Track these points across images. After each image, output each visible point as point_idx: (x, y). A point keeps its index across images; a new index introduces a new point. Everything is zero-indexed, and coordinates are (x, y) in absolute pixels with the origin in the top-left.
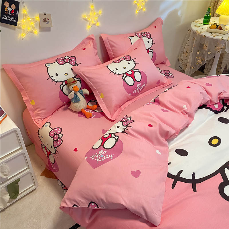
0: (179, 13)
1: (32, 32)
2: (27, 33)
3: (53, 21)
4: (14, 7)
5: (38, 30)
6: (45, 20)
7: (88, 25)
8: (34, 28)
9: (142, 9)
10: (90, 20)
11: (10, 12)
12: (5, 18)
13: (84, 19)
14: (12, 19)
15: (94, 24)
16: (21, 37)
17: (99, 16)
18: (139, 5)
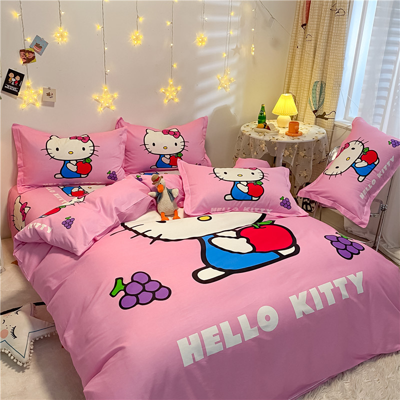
0: (232, 111)
2: (28, 104)
4: (18, 78)
5: (41, 103)
7: (100, 107)
8: (36, 100)
9: (173, 99)
10: (103, 102)
11: (13, 83)
12: (8, 87)
13: (95, 100)
14: (14, 89)
15: (108, 107)
17: (114, 99)
18: (168, 94)
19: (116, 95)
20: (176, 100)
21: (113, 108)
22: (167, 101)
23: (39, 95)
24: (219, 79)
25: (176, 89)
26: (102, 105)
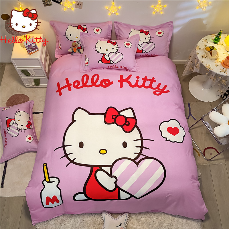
0: (204, 22)
1: (70, 9)
2: (67, 9)
3: (84, 5)
6: (78, 4)
8: (71, 7)
9: (159, 12)
10: (111, 11)
14: (59, 1)
15: (114, 14)
16: (63, 10)
17: (119, 9)
18: (156, 10)
19: (120, 7)
20: (162, 13)
21: (118, 14)
22: (154, 13)
23: (73, 4)
24: (198, 2)
25: (163, 7)
26: (110, 12)
